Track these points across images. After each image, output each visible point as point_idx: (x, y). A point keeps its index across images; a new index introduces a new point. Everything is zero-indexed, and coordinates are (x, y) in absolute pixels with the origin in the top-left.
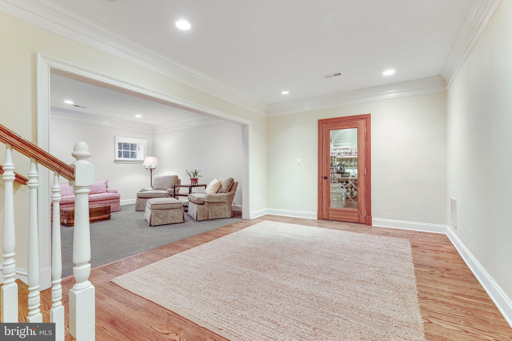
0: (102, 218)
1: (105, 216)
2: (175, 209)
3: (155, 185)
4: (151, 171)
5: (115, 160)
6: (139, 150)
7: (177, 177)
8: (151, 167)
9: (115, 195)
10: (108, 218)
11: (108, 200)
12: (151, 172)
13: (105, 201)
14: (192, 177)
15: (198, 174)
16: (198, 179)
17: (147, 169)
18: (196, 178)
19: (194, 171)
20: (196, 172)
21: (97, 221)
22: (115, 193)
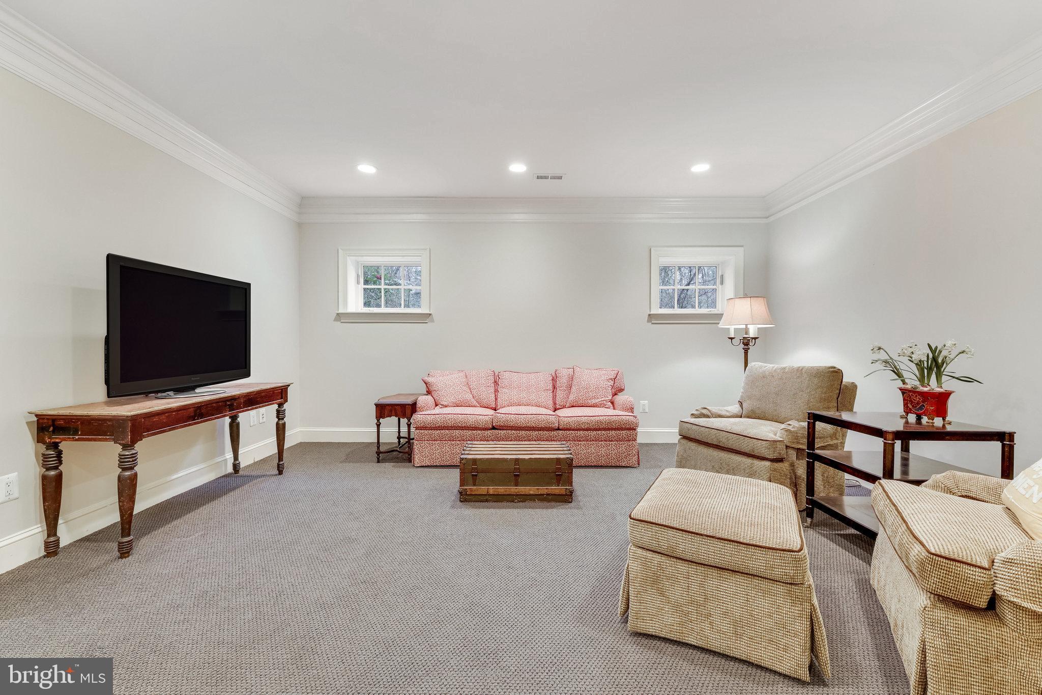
0: (548, 495)
1: (555, 489)
2: (756, 581)
3: (750, 398)
4: (746, 347)
5: (650, 315)
6: (722, 283)
7: (836, 373)
8: (746, 333)
9: (624, 417)
10: (567, 498)
11: (605, 429)
12: (746, 352)
13: (595, 432)
14: (912, 382)
15: (948, 369)
16: (946, 396)
17: (732, 339)
18: (933, 385)
19: (922, 353)
20: (935, 359)
21: (535, 500)
22: (627, 410)
